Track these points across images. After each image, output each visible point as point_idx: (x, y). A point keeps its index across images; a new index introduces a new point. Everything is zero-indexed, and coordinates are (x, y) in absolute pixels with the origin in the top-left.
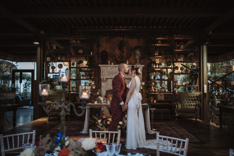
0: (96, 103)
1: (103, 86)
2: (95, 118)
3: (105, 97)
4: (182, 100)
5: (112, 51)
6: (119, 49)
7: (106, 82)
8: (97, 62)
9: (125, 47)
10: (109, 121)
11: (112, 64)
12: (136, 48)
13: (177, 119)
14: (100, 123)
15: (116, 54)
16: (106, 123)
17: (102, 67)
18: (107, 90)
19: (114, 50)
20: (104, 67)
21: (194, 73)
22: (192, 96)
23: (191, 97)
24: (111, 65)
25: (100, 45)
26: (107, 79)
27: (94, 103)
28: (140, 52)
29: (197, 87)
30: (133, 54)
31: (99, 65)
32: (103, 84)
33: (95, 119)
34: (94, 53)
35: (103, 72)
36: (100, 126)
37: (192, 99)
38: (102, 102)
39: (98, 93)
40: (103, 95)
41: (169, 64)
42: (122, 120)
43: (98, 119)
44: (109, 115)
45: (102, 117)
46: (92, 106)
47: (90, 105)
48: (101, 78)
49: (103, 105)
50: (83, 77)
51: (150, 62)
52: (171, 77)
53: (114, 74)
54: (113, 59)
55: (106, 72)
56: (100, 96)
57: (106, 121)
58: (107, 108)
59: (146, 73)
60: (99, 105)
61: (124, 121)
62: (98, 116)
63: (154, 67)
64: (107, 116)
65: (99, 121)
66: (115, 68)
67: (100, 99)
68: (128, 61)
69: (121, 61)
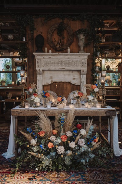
0: (27, 107)
1: (39, 80)
2: (26, 135)
3: (42, 96)
5: (49, 36)
6: (58, 34)
7: (42, 74)
8: (31, 50)
9: (65, 32)
10: (50, 141)
11: (50, 51)
12: (80, 31)
14: (35, 145)
15: (54, 39)
16: (46, 145)
17: (38, 55)
18: (44, 85)
19: (52, 35)
24: (48, 54)
25: (35, 29)
26: (43, 70)
27: (24, 107)
28: (85, 36)
30: (75, 40)
31: (34, 53)
32: (39, 77)
33: (25, 138)
34: (27, 39)
35: (38, 62)
36: (35, 152)
38: (38, 104)
39: (31, 90)
40: (39, 93)
41: (118, 53)
42: (75, 139)
43: (31, 137)
44: (50, 130)
45: (39, 133)
46: (20, 112)
47: (17, 112)
48: (36, 69)
49: (40, 111)
50: (14, 69)
51: (96, 49)
52: (120, 69)
53: (52, 65)
54: (51, 47)
55: (42, 62)
56: (33, 95)
57: (46, 141)
58: (46, 116)
59: (91, 64)
60: (33, 111)
61: (78, 142)
62: (31, 132)
63: (100, 56)
64: (47, 131)
65: (34, 142)
66: (53, 57)
67: (34, 101)
68: (70, 48)
69: (61, 48)
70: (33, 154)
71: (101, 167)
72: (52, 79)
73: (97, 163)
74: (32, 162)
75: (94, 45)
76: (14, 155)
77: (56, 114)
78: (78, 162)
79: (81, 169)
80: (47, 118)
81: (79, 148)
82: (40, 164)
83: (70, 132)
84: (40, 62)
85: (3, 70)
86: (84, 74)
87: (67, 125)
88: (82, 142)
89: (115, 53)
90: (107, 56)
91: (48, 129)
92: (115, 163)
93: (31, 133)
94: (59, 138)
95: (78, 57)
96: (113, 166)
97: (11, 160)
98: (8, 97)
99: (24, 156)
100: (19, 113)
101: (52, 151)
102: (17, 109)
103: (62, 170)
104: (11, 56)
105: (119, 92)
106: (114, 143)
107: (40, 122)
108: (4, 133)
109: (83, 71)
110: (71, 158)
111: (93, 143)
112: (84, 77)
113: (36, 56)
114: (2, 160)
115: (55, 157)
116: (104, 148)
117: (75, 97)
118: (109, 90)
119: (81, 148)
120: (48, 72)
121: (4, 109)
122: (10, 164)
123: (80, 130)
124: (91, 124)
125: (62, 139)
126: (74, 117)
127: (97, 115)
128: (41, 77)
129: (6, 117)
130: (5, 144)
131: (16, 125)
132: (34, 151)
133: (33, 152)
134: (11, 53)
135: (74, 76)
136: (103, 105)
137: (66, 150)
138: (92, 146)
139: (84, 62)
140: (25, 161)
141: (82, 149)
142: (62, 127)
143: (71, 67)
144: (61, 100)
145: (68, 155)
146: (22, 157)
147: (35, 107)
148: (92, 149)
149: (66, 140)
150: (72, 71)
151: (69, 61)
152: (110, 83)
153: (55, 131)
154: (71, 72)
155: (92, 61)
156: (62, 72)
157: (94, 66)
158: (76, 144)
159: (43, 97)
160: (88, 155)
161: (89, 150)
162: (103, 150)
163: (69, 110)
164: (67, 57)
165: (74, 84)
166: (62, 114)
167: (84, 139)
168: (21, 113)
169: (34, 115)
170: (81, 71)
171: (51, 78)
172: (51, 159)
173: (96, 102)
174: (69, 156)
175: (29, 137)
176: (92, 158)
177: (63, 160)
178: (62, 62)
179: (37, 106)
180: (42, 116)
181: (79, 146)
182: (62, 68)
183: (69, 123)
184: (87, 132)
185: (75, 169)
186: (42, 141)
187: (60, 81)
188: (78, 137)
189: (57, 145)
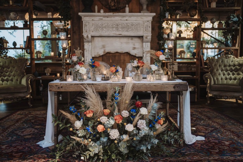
0: (70, 80)
1: (87, 49)
2: (68, 116)
4: (215, 70)
7: (91, 42)
8: (76, 9)
10: (100, 123)
11: (102, 11)
13: (209, 102)
14: (81, 128)
16: (94, 128)
17: (85, 16)
18: (93, 56)
20: (87, 16)
21: (233, 28)
22: (231, 63)
23: (230, 66)
24: (99, 14)
26: (93, 37)
27: (66, 80)
29: (237, 50)
31: (80, 14)
32: (87, 46)
35: (86, 25)
37: (231, 68)
38: (85, 77)
39: (75, 59)
40: (86, 63)
41: (193, 13)
42: (133, 120)
43: (75, 118)
44: (100, 109)
45: (85, 113)
46: (60, 86)
47: (56, 86)
48: (83, 35)
49: (87, 84)
50: (54, 35)
51: (163, 9)
52: (196, 34)
53: (104, 29)
54: (103, 5)
55: (91, 25)
56: (78, 64)
57: (94, 123)
58: (95, 91)
59: (156, 29)
60: (78, 84)
61: (137, 124)
62: (75, 111)
63: (169, 18)
64: (96, 111)
65: (78, 124)
66: (106, 18)
67: (79, 72)
68: (129, 7)
69: (116, 7)
70: (78, 139)
71: (167, 156)
72: (105, 49)
73: (162, 152)
74: (77, 150)
75: (161, 3)
76: (53, 143)
77: (108, 89)
78: (137, 149)
79: (140, 159)
80: (96, 94)
81: (139, 132)
82: (86, 152)
83: (127, 112)
84: (88, 26)
85: (39, 37)
86: (148, 42)
87: (123, 103)
88: (142, 124)
89: (190, 14)
90: (178, 17)
91: (97, 108)
92: (186, 152)
93: (76, 113)
94: (112, 119)
95: (139, 18)
96: (184, 155)
97: (49, 149)
98: (46, 73)
99: (66, 143)
100: (59, 88)
101: (103, 135)
102: (57, 83)
103: (116, 160)
104: (48, 17)
105: (194, 67)
106: (185, 127)
107: (86, 99)
108: (40, 118)
109: (146, 38)
110: (128, 145)
111: (158, 126)
112: (147, 46)
113: (82, 17)
114: (37, 149)
115: (107, 144)
116: (171, 133)
117: (134, 67)
118: (181, 65)
119: (140, 132)
120: (100, 39)
121: (41, 89)
122: (48, 153)
123: (140, 109)
124: (154, 102)
125: (115, 120)
126: (133, 93)
127: (162, 90)
128: (89, 45)
129: (43, 99)
130: (41, 131)
131: (55, 103)
132: (79, 135)
133: (78, 137)
134: (49, 14)
135: (134, 45)
136: (171, 77)
137: (121, 134)
138: (156, 130)
139: (147, 26)
140: (67, 149)
141: (142, 133)
142: (115, 105)
143: (130, 32)
144: (114, 71)
145: (124, 140)
146: (63, 144)
147: (81, 79)
148: (155, 133)
149: (121, 122)
150: (132, 37)
151: (127, 24)
152: (183, 54)
153: (107, 111)
154: (130, 38)
155: (159, 24)
156: (118, 39)
157: (161, 30)
158: (134, 127)
159: (91, 67)
160: (150, 141)
161: (152, 133)
162: (170, 135)
163: (125, 84)
164: (125, 18)
165: (134, 55)
166: (116, 88)
167: (145, 120)
168: (62, 87)
169: (78, 90)
170: (144, 38)
171: (104, 47)
172: (101, 146)
173: (161, 73)
174: (124, 142)
175: (73, 118)
176: (156, 144)
177: (117, 147)
178: (117, 25)
179: (83, 79)
180: (89, 91)
181: (139, 129)
182: (117, 33)
183: (126, 101)
184: (149, 111)
185: (133, 159)
186: (90, 122)
187: (115, 51)
188: (137, 118)
189: (110, 128)
